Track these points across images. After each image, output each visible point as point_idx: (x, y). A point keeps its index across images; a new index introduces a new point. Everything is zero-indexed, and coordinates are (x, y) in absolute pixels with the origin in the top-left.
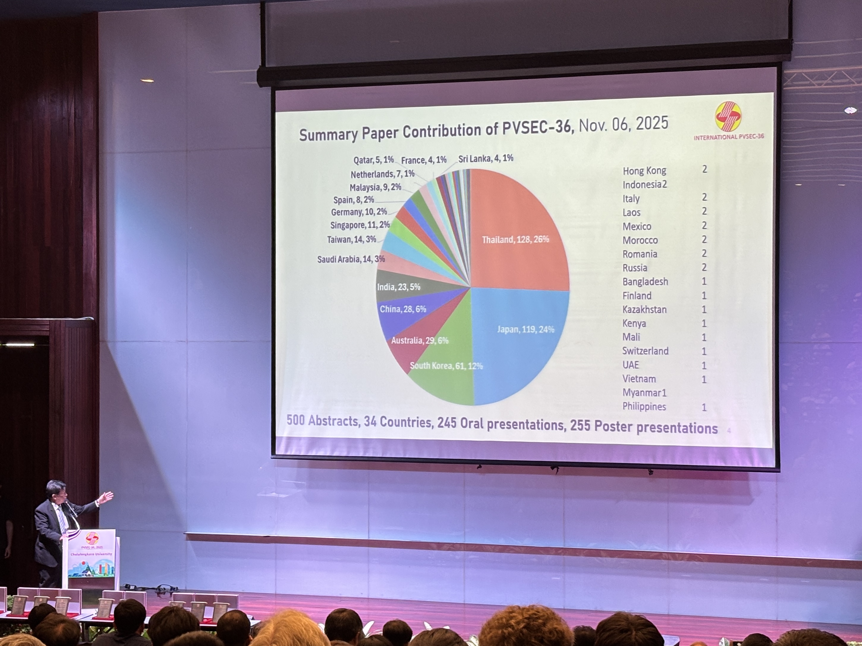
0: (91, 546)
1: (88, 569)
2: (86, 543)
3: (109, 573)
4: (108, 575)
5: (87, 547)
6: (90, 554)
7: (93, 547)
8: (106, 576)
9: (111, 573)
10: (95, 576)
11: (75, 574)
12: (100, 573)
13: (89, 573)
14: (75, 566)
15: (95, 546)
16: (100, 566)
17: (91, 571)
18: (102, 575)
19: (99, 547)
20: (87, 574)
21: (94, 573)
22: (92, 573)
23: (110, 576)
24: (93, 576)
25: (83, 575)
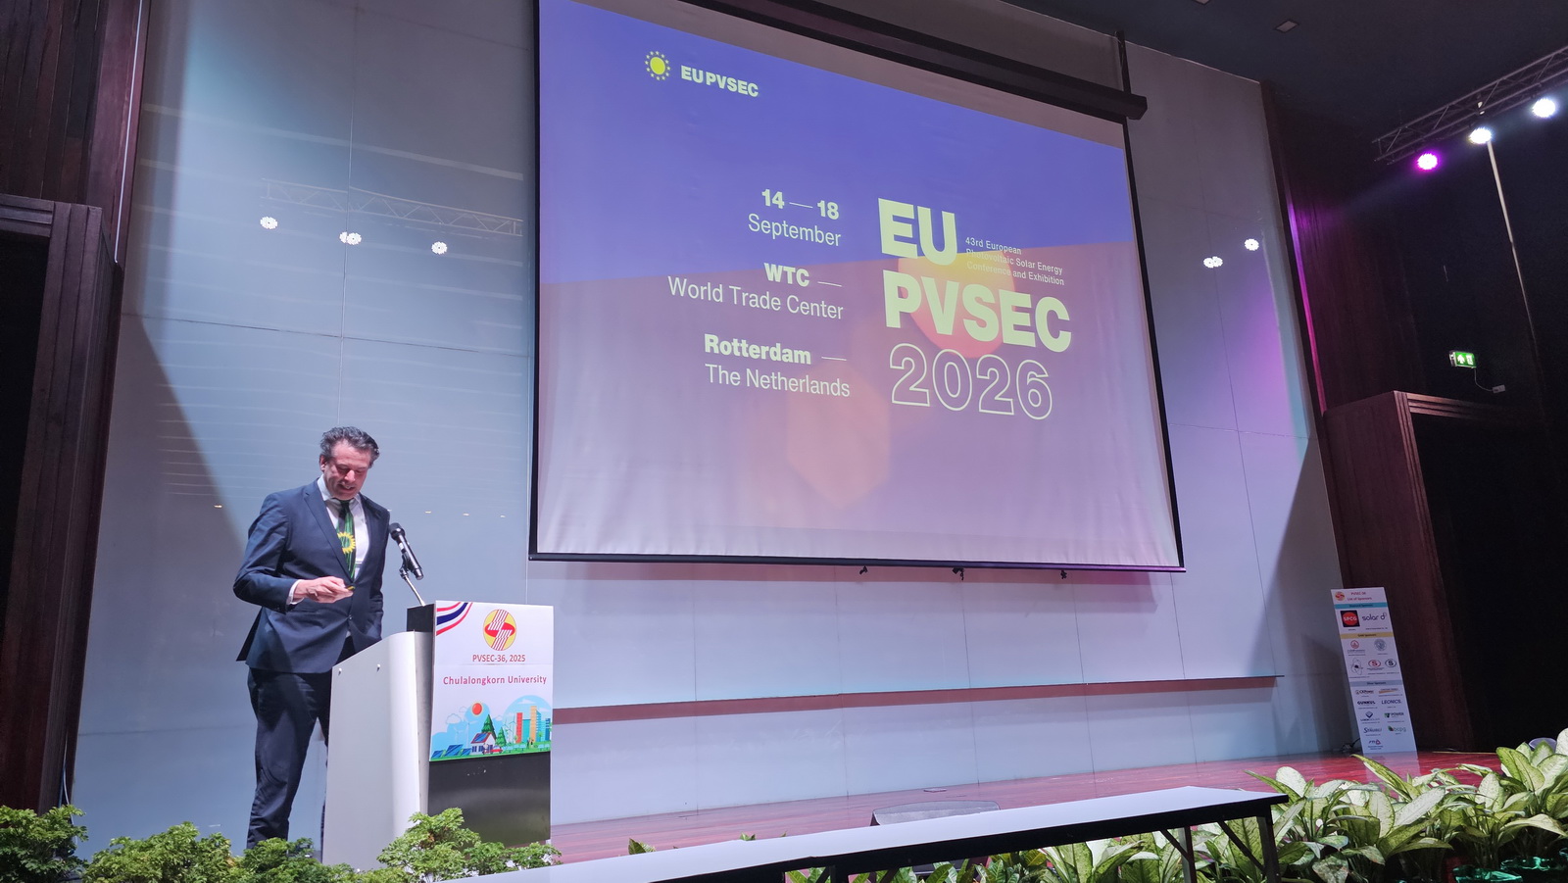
0: (496, 653)
1: (489, 728)
2: (484, 645)
3: (539, 740)
4: (536, 746)
5: (486, 659)
6: (495, 681)
7: (502, 659)
8: (532, 750)
9: (543, 738)
10: (507, 750)
11: (451, 748)
12: (519, 741)
13: (491, 741)
14: (455, 720)
15: (507, 653)
16: (520, 715)
17: (495, 738)
18: (521, 748)
19: (516, 658)
20: (486, 747)
21: (502, 740)
22: (498, 741)
23: (542, 747)
24: (500, 751)
25: (474, 749)
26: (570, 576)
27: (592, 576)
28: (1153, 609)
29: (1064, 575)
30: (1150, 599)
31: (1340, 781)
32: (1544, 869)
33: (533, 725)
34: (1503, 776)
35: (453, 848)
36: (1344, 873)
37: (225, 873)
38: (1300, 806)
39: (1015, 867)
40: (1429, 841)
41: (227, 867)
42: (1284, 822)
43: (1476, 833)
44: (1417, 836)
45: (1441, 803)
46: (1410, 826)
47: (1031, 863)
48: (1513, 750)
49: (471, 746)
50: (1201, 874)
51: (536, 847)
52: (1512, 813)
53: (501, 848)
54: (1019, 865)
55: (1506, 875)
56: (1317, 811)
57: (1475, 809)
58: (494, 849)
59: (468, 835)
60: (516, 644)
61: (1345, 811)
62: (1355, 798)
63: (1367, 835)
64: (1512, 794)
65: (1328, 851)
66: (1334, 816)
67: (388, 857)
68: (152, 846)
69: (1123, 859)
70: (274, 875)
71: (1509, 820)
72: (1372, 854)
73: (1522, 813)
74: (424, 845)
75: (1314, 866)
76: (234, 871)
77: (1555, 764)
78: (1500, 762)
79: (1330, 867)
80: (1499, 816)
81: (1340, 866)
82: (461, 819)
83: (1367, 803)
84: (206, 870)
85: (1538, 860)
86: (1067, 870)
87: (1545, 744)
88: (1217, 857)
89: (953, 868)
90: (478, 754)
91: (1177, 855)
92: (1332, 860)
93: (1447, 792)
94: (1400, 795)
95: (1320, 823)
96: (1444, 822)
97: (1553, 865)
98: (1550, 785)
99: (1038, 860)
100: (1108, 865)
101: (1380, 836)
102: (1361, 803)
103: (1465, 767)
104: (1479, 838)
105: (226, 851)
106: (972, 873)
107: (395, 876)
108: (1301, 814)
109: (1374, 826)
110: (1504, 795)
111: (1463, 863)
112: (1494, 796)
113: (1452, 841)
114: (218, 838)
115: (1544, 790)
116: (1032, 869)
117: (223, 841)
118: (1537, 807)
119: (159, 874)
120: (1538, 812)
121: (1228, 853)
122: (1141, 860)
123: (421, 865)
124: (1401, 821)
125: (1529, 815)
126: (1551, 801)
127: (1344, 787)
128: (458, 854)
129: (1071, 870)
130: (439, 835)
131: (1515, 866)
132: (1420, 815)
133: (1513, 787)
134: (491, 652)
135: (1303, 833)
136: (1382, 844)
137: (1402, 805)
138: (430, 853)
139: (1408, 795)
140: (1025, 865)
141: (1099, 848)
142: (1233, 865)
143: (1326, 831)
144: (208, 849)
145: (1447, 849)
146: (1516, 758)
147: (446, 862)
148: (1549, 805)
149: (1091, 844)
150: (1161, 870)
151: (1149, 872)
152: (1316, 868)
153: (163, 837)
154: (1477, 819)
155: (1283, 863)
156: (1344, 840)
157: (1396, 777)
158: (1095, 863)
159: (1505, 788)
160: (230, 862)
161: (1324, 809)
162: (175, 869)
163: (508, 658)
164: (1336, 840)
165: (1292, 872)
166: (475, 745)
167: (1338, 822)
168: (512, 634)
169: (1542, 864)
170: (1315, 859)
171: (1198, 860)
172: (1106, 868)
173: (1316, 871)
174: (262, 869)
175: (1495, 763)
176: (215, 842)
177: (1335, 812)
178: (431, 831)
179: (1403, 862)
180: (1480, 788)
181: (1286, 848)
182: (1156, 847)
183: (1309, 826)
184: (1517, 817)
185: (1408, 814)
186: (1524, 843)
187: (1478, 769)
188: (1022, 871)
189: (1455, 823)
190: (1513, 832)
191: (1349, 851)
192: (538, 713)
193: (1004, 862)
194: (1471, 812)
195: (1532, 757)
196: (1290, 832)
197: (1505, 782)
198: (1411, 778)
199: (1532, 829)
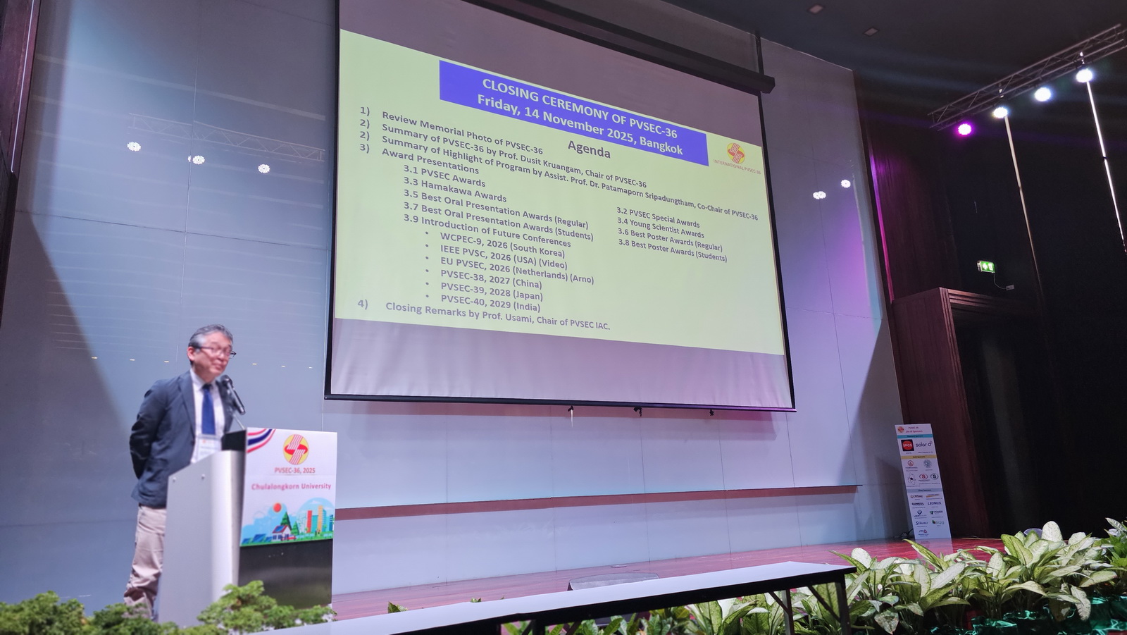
0: (293, 467)
1: (286, 522)
2: (284, 460)
3: (324, 529)
4: (322, 535)
5: (286, 471)
6: (291, 487)
7: (297, 471)
8: (319, 538)
9: (328, 529)
10: (299, 538)
11: (257, 537)
12: (309, 531)
13: (287, 531)
14: (260, 516)
15: (301, 467)
16: (310, 513)
17: (291, 529)
18: (311, 537)
19: (307, 471)
20: (284, 535)
21: (296, 531)
22: (293, 531)
23: (326, 536)
24: (295, 538)
25: (275, 537)
26: (355, 411)
27: (370, 412)
28: (774, 438)
29: (712, 413)
30: (772, 431)
31: (894, 558)
32: (1032, 619)
33: (320, 520)
34: (1006, 555)
35: (256, 610)
36: (895, 622)
37: (78, 629)
38: (866, 575)
39: (668, 619)
40: (954, 600)
41: (80, 625)
42: (854, 587)
43: (986, 594)
44: (946, 596)
45: (963, 572)
46: (941, 589)
47: (679, 617)
48: (1012, 537)
49: (272, 535)
50: (798, 623)
51: (318, 609)
52: (1010, 580)
53: (291, 610)
54: (671, 619)
55: (1007, 623)
56: (879, 578)
57: (986, 577)
58: (286, 611)
59: (266, 600)
60: (308, 460)
61: (898, 579)
62: (905, 569)
63: (912, 595)
64: (1011, 567)
65: (885, 606)
66: (890, 582)
67: (205, 617)
68: (22, 609)
69: (743, 614)
70: (116, 630)
71: (1009, 585)
72: (915, 608)
73: (1017, 580)
74: (233, 607)
75: (875, 617)
76: (86, 628)
77: (1040, 546)
78: (1003, 546)
79: (886, 618)
80: (1002, 582)
81: (893, 617)
82: (262, 589)
83: (913, 573)
84: (64, 626)
85: (1028, 613)
86: (705, 621)
87: (1034, 533)
88: (810, 611)
89: (624, 621)
90: (278, 541)
91: (781, 610)
92: (887, 613)
93: (967, 565)
94: (935, 567)
95: (880, 587)
96: (964, 586)
97: (1038, 616)
98: (1037, 561)
99: (684, 614)
100: (733, 618)
101: (921, 596)
102: (909, 573)
103: (980, 548)
104: (989, 598)
105: (80, 613)
106: (637, 624)
107: (210, 631)
108: (868, 580)
109: (917, 589)
110: (1006, 568)
111: (978, 615)
112: (999, 568)
113: (970, 599)
114: (74, 603)
115: (1033, 564)
116: (679, 620)
117: (79, 606)
118: (1028, 575)
119: (27, 629)
120: (1028, 579)
121: (817, 609)
122: (756, 614)
123: (229, 623)
124: (936, 585)
125: (1022, 582)
126: (1037, 571)
127: (898, 562)
128: (258, 615)
129: (707, 622)
130: (245, 601)
131: (1013, 617)
132: (948, 581)
133: (1012, 562)
134: (289, 465)
135: (869, 594)
136: (922, 602)
137: (936, 575)
138: (237, 614)
139: (941, 568)
140: (675, 618)
141: (727, 606)
142: (820, 617)
143: (885, 593)
144: (67, 611)
145: (966, 605)
146: (1014, 542)
147: (249, 620)
148: (1036, 574)
149: (722, 602)
150: (770, 621)
151: (762, 623)
152: (877, 618)
153: (31, 602)
154: (988, 584)
155: (855, 616)
156: (896, 599)
157: (932, 555)
158: (724, 616)
159: (1007, 562)
160: (83, 621)
161: (883, 577)
162: (40, 626)
163: (302, 470)
164: (891, 599)
165: (860, 621)
166: (275, 534)
167: (893, 587)
168: (305, 452)
169: (1031, 616)
170: (876, 613)
171: (796, 614)
172: (731, 620)
173: (877, 621)
174: (108, 626)
175: (1000, 546)
176: (72, 606)
177: (891, 579)
178: (239, 598)
179: (937, 614)
180: (990, 563)
181: (856, 604)
182: (767, 605)
183: (873, 590)
184: (1014, 582)
185: (940, 581)
186: (1019, 600)
187: (989, 549)
188: (673, 623)
189: (972, 587)
190: (1012, 594)
191: (900, 607)
192: (324, 511)
193: (660, 617)
194: (983, 579)
195: (1025, 541)
196: (860, 593)
197: (1006, 559)
198: (944, 554)
199: (1024, 591)
